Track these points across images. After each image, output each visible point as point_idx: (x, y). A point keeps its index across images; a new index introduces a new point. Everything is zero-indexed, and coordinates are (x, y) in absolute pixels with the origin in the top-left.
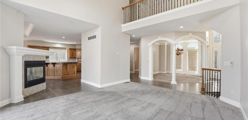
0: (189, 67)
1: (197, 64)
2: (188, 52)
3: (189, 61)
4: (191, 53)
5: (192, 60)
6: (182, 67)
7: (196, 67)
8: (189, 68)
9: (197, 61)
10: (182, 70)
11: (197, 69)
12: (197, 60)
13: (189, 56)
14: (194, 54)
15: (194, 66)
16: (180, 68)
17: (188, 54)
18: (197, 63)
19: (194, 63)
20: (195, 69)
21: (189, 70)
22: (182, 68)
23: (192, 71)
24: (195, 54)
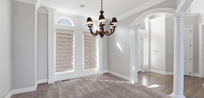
0: (85, 62)
1: (96, 57)
2: (84, 36)
3: (85, 52)
4: (88, 38)
5: (89, 49)
6: (73, 64)
7: (95, 62)
8: (84, 65)
9: (98, 53)
10: (73, 71)
11: (98, 65)
12: (96, 51)
13: (85, 43)
14: (92, 40)
15: (93, 60)
16: (70, 67)
17: (84, 39)
18: (98, 55)
19: (93, 55)
20: (94, 65)
21: (85, 68)
22: (74, 67)
23: (89, 68)
24: (94, 40)
